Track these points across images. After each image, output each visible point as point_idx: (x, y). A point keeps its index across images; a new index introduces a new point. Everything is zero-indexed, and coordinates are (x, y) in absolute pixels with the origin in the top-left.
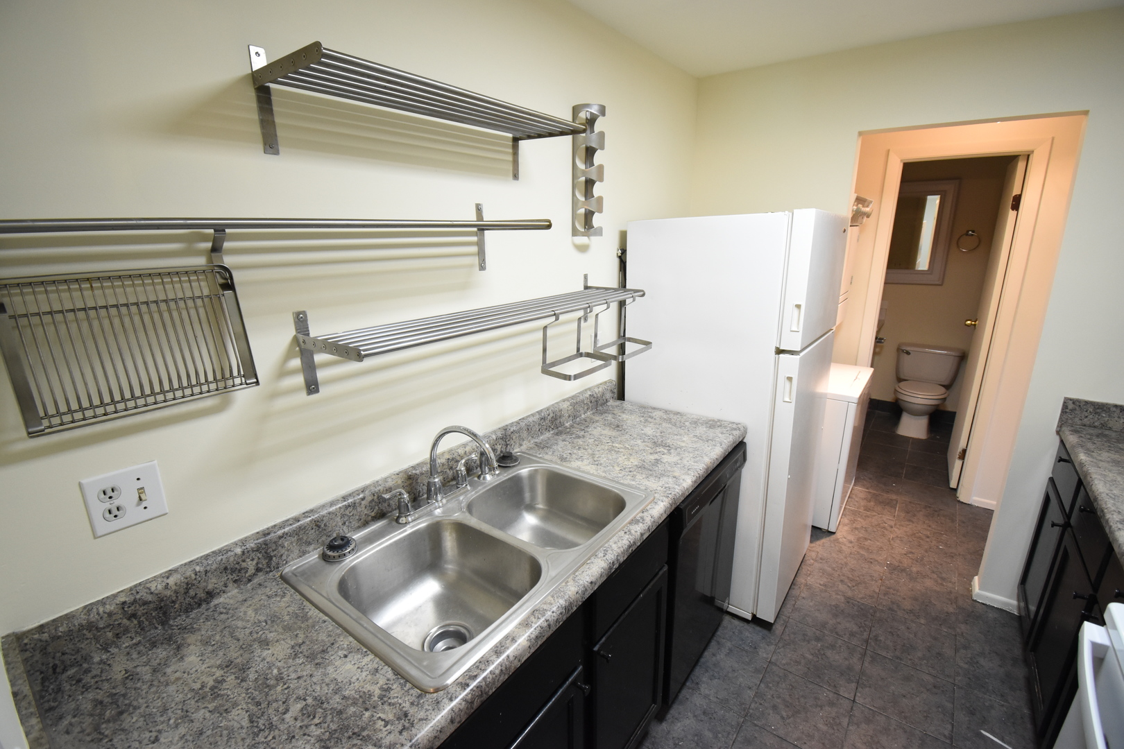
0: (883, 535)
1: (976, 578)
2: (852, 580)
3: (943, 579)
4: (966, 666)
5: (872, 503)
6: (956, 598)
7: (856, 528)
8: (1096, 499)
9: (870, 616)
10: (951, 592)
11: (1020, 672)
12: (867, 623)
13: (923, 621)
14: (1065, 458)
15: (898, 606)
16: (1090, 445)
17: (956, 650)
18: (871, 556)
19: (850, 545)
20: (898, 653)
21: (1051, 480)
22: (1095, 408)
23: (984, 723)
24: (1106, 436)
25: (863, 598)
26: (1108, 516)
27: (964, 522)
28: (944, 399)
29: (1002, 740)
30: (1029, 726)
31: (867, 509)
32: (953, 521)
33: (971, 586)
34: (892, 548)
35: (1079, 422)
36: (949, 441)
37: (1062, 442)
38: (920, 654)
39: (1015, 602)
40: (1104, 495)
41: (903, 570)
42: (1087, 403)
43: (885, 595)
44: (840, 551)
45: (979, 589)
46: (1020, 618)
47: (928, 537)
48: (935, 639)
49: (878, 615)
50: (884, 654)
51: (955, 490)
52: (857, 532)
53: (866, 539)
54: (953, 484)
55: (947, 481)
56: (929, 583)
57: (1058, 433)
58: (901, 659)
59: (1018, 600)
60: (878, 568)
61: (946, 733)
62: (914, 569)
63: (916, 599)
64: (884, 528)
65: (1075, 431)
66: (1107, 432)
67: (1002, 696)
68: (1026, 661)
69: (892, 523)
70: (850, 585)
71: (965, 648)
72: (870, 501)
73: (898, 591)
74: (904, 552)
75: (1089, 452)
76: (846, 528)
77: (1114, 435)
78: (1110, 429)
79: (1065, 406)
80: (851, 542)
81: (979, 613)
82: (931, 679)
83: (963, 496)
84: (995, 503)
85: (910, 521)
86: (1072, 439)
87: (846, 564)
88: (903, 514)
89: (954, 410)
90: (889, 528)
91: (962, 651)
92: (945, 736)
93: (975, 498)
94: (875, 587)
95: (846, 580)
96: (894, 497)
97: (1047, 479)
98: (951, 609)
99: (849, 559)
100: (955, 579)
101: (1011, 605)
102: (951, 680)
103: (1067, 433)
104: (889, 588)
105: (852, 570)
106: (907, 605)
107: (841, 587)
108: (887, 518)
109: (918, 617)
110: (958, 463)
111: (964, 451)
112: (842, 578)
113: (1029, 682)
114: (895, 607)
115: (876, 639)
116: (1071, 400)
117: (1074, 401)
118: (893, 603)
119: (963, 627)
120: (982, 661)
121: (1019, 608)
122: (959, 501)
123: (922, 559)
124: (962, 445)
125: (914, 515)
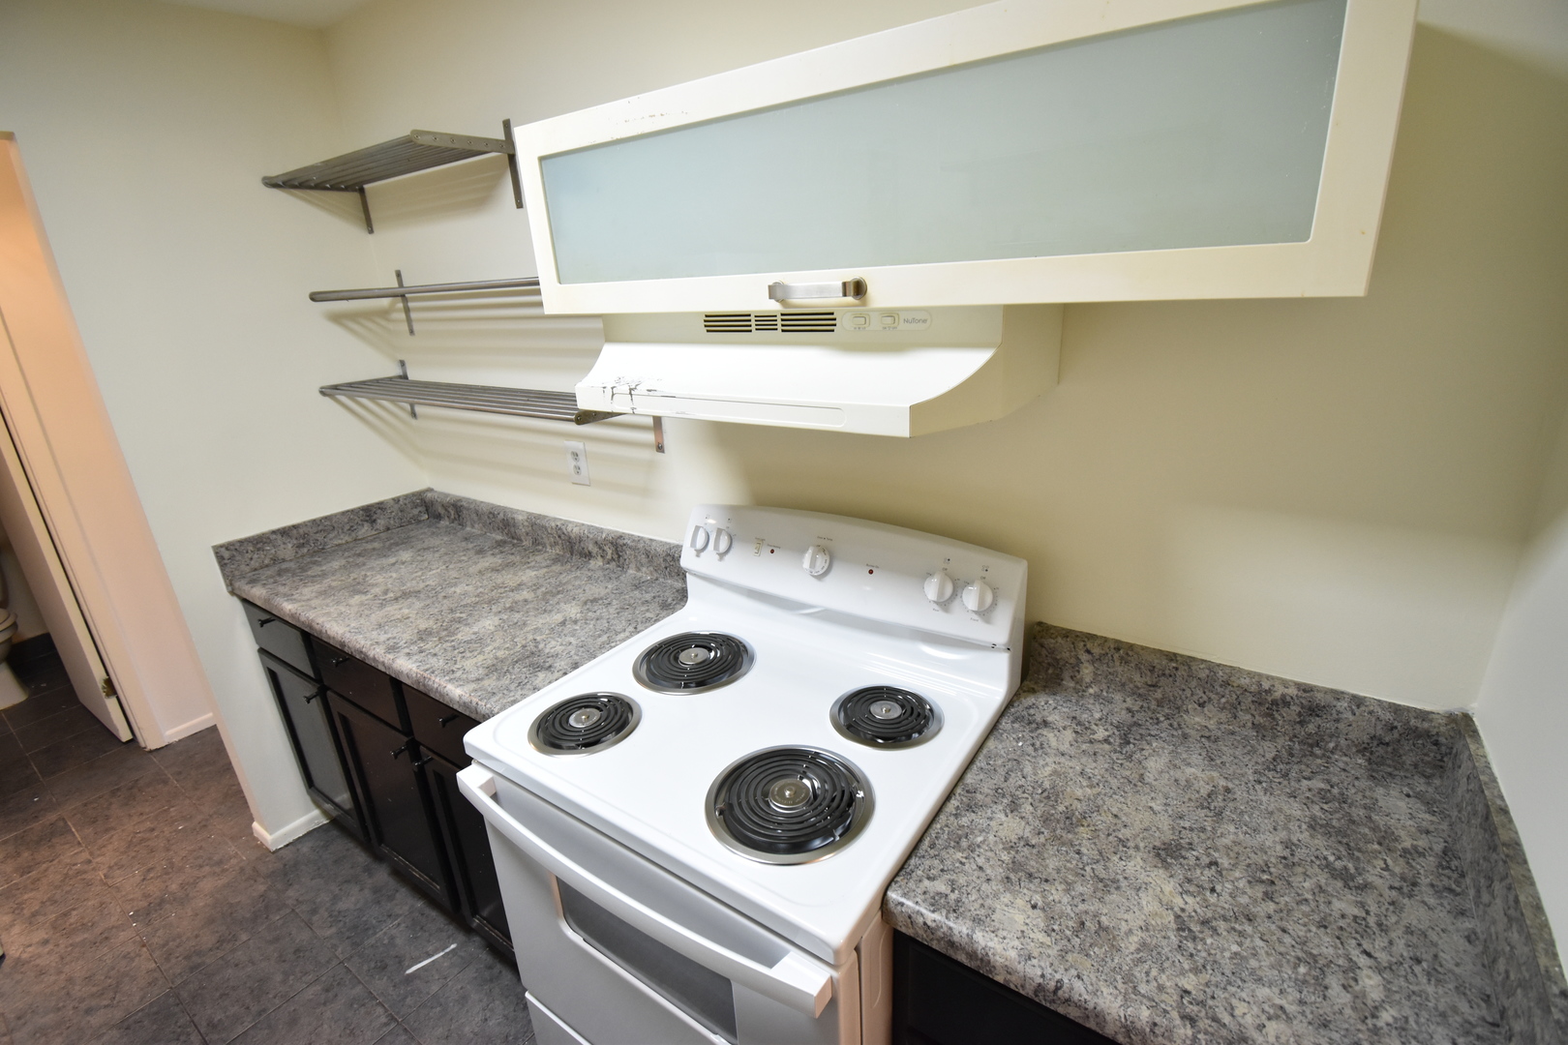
0: (89, 884)
1: (255, 825)
2: (101, 994)
3: (220, 862)
4: (334, 930)
5: (26, 854)
6: (254, 869)
7: (34, 915)
9: (177, 1009)
10: (242, 869)
11: (382, 875)
12: (181, 1021)
13: (244, 937)
14: (264, 618)
15: (199, 953)
16: (281, 589)
17: (309, 925)
18: (98, 930)
19: (50, 947)
20: (254, 1009)
21: (262, 651)
22: (254, 545)
23: (401, 962)
24: (287, 570)
25: (142, 999)
26: (371, 654)
27: (180, 773)
28: (14, 625)
29: (429, 956)
30: (434, 914)
31: (24, 871)
32: (165, 782)
33: (256, 839)
34: (118, 889)
35: (247, 569)
36: (68, 680)
37: (245, 601)
38: (279, 977)
39: (316, 812)
40: (348, 635)
41: (162, 902)
42: (241, 542)
43: (167, 959)
44: (41, 972)
45: (271, 834)
46: (335, 823)
47: (153, 830)
48: (277, 939)
49: (184, 994)
50: (240, 1030)
51: (134, 740)
52: (41, 919)
53: (66, 915)
54: (125, 735)
55: (111, 736)
56: (207, 885)
57: (233, 593)
58: (264, 1010)
59: (318, 805)
60: (123, 936)
61: (383, 1019)
62: (174, 887)
63: (211, 921)
64: (79, 873)
65: (253, 582)
66: (284, 566)
67: (390, 916)
68: (378, 858)
69: (85, 856)
70: (105, 1002)
71: (314, 911)
72: (19, 854)
73: (179, 936)
74: (138, 879)
75: (289, 597)
76: (16, 930)
77: (292, 565)
78: (284, 560)
79: (220, 558)
80: (46, 942)
81: (288, 863)
82: (318, 988)
83: (151, 740)
84: (208, 714)
85: (107, 830)
86: (258, 593)
87: (70, 980)
88: (89, 831)
89: (37, 632)
90: (85, 867)
91: (315, 918)
92: (386, 1024)
93: (168, 733)
94: (145, 964)
95: (94, 1003)
96: (52, 817)
97: (257, 653)
98: (262, 888)
99: (67, 969)
100: (232, 849)
101: (311, 821)
102: (334, 963)
103: (247, 588)
104: (164, 946)
105: (88, 979)
106: (208, 939)
107: (95, 1020)
108: (70, 855)
109: (235, 938)
110: (111, 704)
111: (109, 683)
112: (83, 1006)
113: (399, 874)
114: (196, 960)
115: (213, 1026)
116: (221, 546)
117: (228, 546)
118: (187, 958)
119: (291, 893)
120: (342, 906)
121: (325, 813)
122: (151, 751)
123: (172, 865)
124: (99, 674)
125: (107, 817)
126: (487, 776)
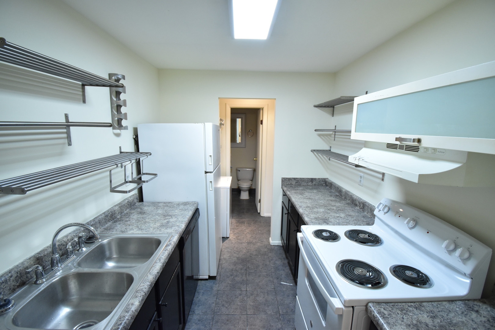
0: (244, 233)
1: (270, 238)
2: (237, 251)
3: (262, 242)
4: (273, 265)
5: (238, 224)
6: (267, 246)
7: (235, 234)
8: (293, 203)
9: (245, 261)
10: (265, 245)
11: (286, 262)
12: (245, 264)
13: (260, 257)
14: (285, 195)
15: (252, 255)
16: (289, 190)
17: (270, 262)
18: (241, 241)
19: (234, 240)
20: (255, 269)
21: (283, 202)
22: (288, 180)
23: (281, 280)
24: (292, 187)
25: (242, 256)
26: (296, 206)
27: (264, 223)
28: (252, 185)
29: (287, 283)
30: (291, 276)
31: (237, 226)
32: (261, 223)
33: (269, 241)
34: (247, 237)
35: (286, 184)
36: (255, 198)
37: (283, 190)
38: (261, 267)
39: (281, 242)
40: (295, 201)
41: (251, 243)
42: (286, 178)
43: (248, 252)
44: (232, 243)
45: (272, 241)
46: (283, 246)
47: (256, 230)
48: (264, 261)
49: (247, 260)
50: (251, 271)
51: (260, 213)
52: (235, 235)
53: (239, 236)
54: (259, 212)
55: (257, 211)
56: (259, 244)
57: (282, 188)
58: (256, 271)
59: (282, 241)
60: (244, 245)
61: (273, 288)
62: (254, 241)
63: (256, 250)
64: (243, 231)
65: (285, 187)
66: (292, 186)
67: (284, 270)
68: (287, 258)
69: (245, 229)
70: (237, 253)
71: (272, 260)
72: (237, 223)
73: (251, 250)
74: (250, 237)
75: (289, 191)
76: (232, 235)
77: (293, 186)
78: (293, 185)
79: (282, 180)
80: (234, 239)
81: (272, 249)
82: (265, 273)
83: (262, 215)
84: (271, 214)
85: (250, 226)
86: (285, 189)
87: (235, 246)
88: (247, 225)
89: (255, 188)
90: (244, 230)
91: (271, 261)
92: (273, 289)
93: (265, 214)
94: (244, 251)
95: (236, 252)
96: (244, 220)
97: (282, 202)
98: (266, 250)
99: (235, 245)
100: (265, 241)
101: (279, 243)
102: (270, 271)
103: (284, 187)
104: (248, 250)
105: (237, 248)
106: (254, 253)
107: (235, 255)
108: (243, 227)
109: (258, 256)
110: (259, 204)
111: (260, 200)
112: (234, 252)
113: (289, 263)
114: (251, 255)
115: (248, 267)
116: (283, 178)
117: (284, 178)
118: (250, 254)
119: (270, 254)
120: (277, 262)
121: (282, 243)
122: (261, 216)
123: (255, 237)
124: (259, 198)
125: (251, 224)
126: (303, 236)
